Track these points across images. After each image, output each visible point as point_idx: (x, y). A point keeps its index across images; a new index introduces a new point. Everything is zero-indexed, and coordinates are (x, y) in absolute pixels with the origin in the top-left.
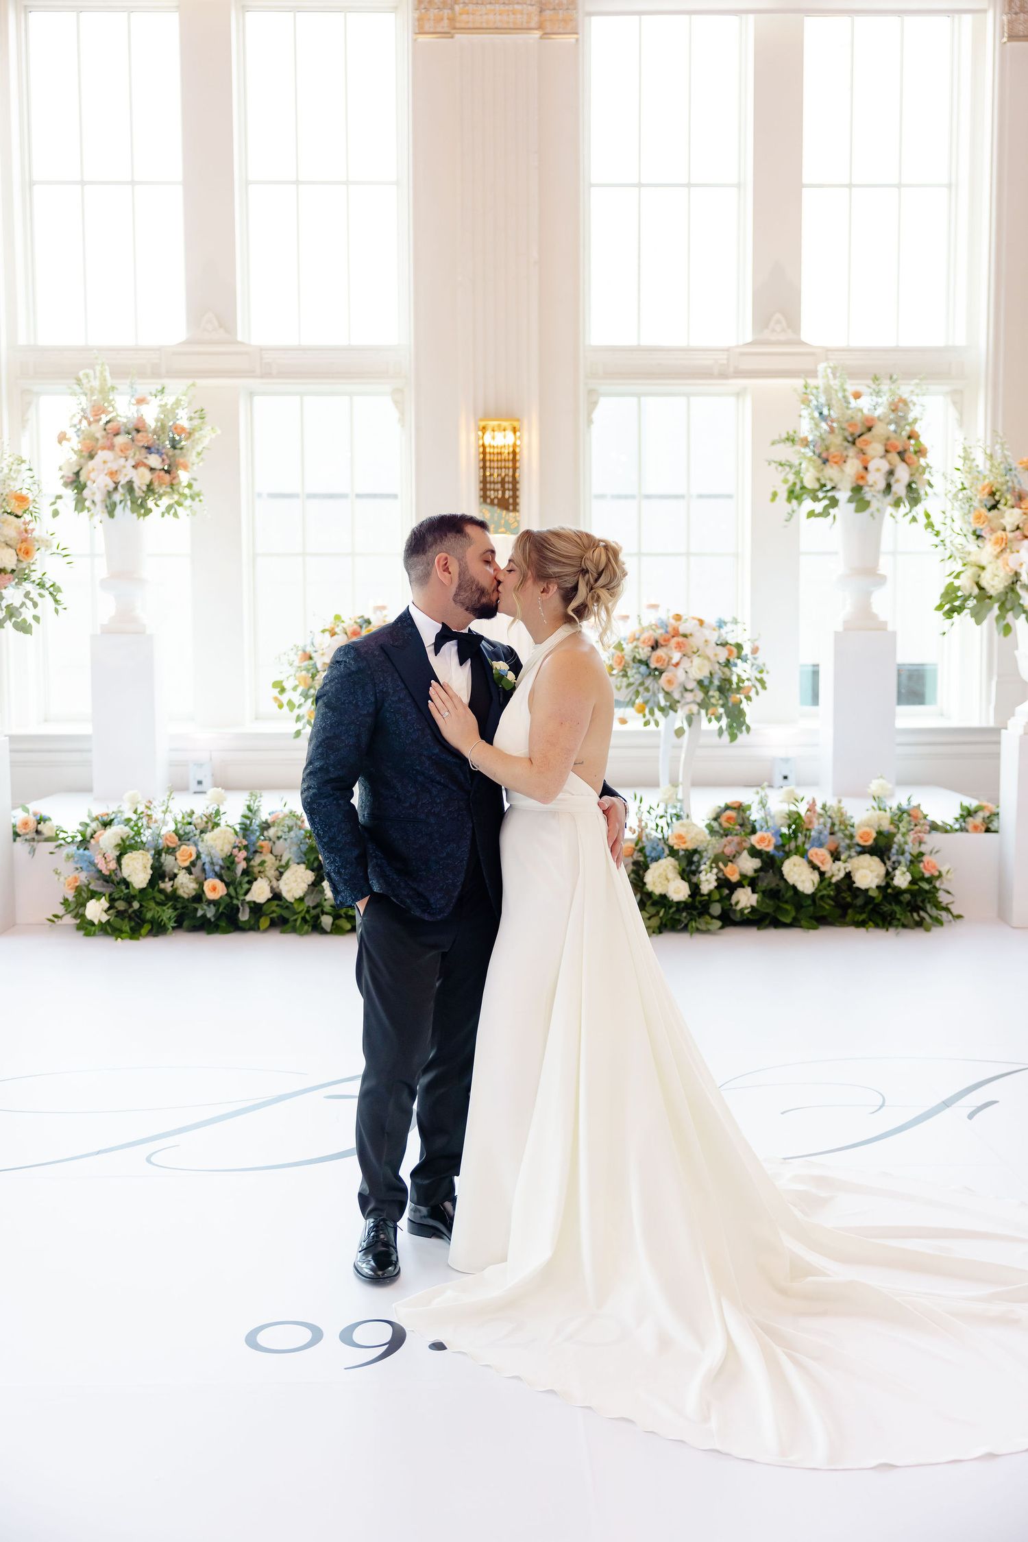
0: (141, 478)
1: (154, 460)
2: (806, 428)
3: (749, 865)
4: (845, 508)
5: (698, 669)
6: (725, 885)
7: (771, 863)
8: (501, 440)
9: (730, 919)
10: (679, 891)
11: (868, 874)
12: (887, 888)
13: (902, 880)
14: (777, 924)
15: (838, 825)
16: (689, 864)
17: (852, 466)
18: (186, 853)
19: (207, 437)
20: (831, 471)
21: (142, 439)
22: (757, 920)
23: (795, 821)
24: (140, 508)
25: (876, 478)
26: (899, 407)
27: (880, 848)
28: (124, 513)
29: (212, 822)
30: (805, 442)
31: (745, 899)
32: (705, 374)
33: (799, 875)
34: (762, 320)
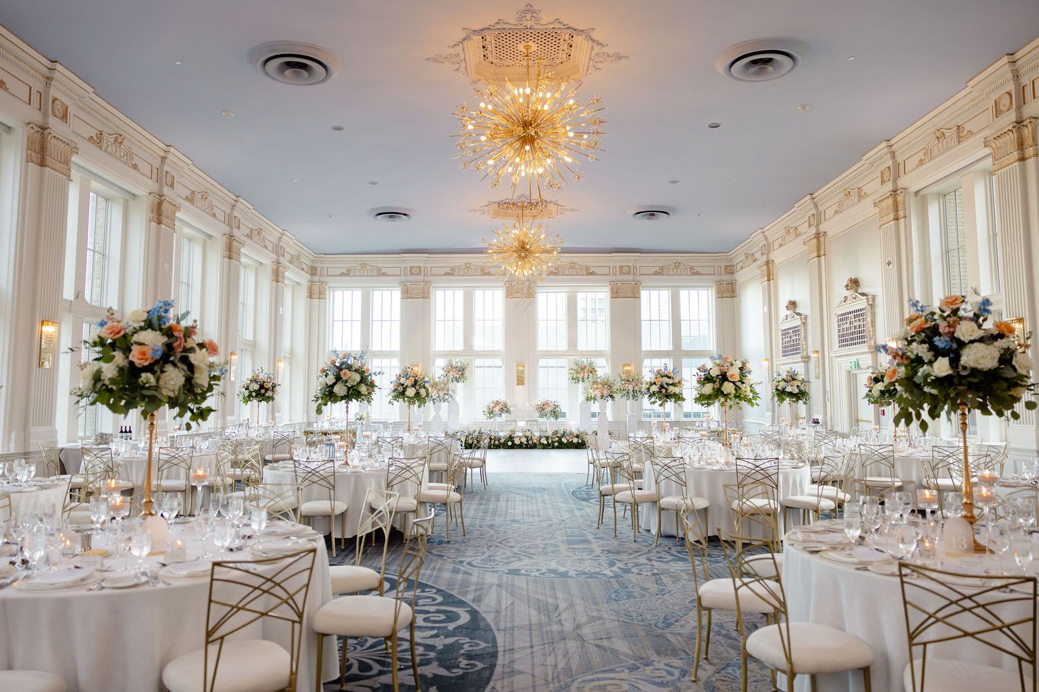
0: (458, 376)
1: (460, 373)
2: (574, 367)
3: (557, 439)
4: (580, 382)
5: (550, 409)
6: (553, 442)
7: (560, 439)
8: (521, 368)
9: (553, 448)
10: (546, 442)
11: (575, 440)
12: (578, 443)
13: (580, 441)
14: (561, 448)
15: (571, 434)
16: (547, 438)
17: (582, 374)
18: (470, 437)
19: (469, 369)
20: (578, 375)
21: (458, 369)
22: (558, 448)
23: (564, 432)
24: (458, 381)
25: (586, 376)
26: (591, 364)
27: (577, 436)
28: (455, 382)
29: (474, 432)
30: (574, 370)
31: (556, 444)
32: (559, 355)
33: (564, 440)
34: (569, 346)
